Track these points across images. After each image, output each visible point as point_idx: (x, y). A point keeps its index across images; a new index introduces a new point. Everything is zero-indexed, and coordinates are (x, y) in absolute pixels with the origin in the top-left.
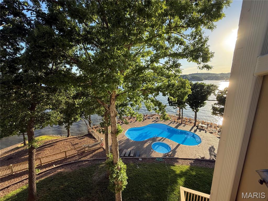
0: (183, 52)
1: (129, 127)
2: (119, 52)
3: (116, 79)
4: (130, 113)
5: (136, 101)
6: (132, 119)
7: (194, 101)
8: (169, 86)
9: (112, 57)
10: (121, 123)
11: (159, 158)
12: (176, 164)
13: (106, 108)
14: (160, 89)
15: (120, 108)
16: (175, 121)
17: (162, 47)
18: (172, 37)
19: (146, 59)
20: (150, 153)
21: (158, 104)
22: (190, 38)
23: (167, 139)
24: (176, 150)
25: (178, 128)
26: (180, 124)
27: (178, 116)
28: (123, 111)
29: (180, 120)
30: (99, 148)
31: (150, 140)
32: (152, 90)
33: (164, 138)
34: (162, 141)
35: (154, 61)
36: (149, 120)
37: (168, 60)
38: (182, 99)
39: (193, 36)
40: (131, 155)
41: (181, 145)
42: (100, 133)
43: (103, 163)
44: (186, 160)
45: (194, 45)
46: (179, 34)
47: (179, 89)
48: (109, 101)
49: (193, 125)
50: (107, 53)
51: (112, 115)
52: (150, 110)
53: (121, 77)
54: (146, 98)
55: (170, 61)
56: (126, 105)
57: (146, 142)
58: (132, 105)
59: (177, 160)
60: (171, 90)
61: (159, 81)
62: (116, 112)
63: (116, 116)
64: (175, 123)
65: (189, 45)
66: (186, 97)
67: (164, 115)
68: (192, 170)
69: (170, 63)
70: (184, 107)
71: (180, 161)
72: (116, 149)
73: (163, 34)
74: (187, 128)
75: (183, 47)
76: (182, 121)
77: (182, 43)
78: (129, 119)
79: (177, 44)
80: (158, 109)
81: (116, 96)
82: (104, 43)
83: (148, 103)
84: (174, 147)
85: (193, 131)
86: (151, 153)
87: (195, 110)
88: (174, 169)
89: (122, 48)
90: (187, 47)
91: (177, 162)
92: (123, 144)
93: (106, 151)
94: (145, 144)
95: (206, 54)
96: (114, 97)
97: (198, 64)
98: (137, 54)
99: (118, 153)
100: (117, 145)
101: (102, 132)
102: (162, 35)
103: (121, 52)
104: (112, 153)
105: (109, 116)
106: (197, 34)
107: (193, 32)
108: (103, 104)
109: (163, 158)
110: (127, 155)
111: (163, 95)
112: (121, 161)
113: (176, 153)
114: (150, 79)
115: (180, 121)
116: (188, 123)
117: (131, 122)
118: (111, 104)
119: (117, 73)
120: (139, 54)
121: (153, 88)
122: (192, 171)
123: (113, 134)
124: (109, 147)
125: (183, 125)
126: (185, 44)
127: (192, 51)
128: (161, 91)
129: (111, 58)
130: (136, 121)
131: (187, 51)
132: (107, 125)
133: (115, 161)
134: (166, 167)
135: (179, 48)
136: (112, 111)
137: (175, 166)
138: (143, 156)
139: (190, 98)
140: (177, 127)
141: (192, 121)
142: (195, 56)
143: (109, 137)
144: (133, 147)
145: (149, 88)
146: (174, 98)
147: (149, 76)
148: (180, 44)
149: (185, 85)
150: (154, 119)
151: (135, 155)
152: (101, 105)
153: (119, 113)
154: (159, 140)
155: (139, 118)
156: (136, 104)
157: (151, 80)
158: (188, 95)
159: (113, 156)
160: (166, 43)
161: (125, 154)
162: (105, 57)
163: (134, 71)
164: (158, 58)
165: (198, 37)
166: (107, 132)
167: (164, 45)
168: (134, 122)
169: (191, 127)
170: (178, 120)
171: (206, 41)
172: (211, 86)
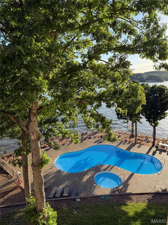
0: (134, 45)
1: (60, 153)
2: (39, 45)
3: (36, 85)
4: (62, 133)
5: (70, 115)
6: (64, 140)
7: (152, 112)
8: (115, 92)
9: (29, 53)
10: (48, 148)
11: (105, 196)
12: (128, 203)
13: (23, 128)
14: (103, 97)
15: (46, 126)
16: (126, 141)
17: (104, 36)
18: (118, 23)
19: (83, 52)
20: (92, 189)
21: (101, 119)
22: (142, 26)
23: (115, 167)
24: (129, 182)
25: (131, 151)
26: (133, 145)
27: (130, 133)
28: (51, 130)
29: (133, 138)
30: (15, 188)
31: (92, 170)
32: (91, 99)
33: (112, 166)
34: (109, 171)
35: (94, 57)
36: (90, 140)
37: (113, 56)
38: (134, 111)
39: (146, 23)
40: (64, 195)
41: (135, 174)
42: (15, 166)
43: (22, 210)
44: (142, 196)
45: (147, 35)
46: (127, 19)
47: (129, 97)
48: (28, 117)
49: (151, 144)
50: (20, 47)
51: (32, 138)
52: (90, 126)
53: (44, 82)
54: (83, 111)
55: (115, 58)
56: (55, 121)
57: (86, 173)
58: (63, 121)
59: (131, 196)
60: (118, 99)
61: (102, 85)
62: (39, 134)
63: (39, 138)
64: (127, 143)
65: (141, 34)
66: (140, 108)
67: (110, 135)
68: (151, 208)
69: (116, 61)
70: (139, 121)
71: (134, 197)
72: (40, 189)
73: (105, 18)
74: (143, 150)
75: (133, 37)
76: (136, 140)
77: (131, 32)
78: (61, 140)
79: (125, 32)
80: (100, 126)
81: (38, 110)
82: (16, 28)
83: (87, 116)
84: (126, 178)
85: (151, 154)
86: (94, 190)
87: (153, 124)
88: (126, 210)
89: (44, 38)
90: (139, 38)
91: (130, 199)
92: (51, 179)
93: (26, 191)
94: (85, 177)
95: (164, 49)
96: (34, 111)
97: (154, 62)
98: (69, 44)
99: (44, 194)
100: (41, 183)
101: (17, 165)
102: (104, 20)
103: (43, 44)
104: (34, 196)
105: (28, 139)
106: (151, 20)
107: (146, 17)
108: (18, 122)
109: (110, 195)
110: (58, 195)
111: (107, 106)
112: (48, 205)
113: (129, 187)
114: (88, 82)
115: (133, 140)
116: (144, 142)
117: (64, 144)
118: (30, 120)
119: (38, 76)
120: (73, 45)
121: (93, 96)
122: (151, 210)
123: (35, 167)
124: (30, 186)
125: (137, 145)
126: (136, 33)
127: (145, 44)
128: (104, 101)
129: (27, 54)
130: (71, 142)
131: (139, 43)
132: (25, 153)
133: (39, 207)
134: (116, 207)
135: (128, 39)
136: (33, 133)
137: (128, 205)
138: (82, 195)
139: (147, 108)
140: (129, 149)
141: (150, 139)
142: (149, 51)
143: (29, 171)
144: (67, 182)
145: (87, 96)
146: (122, 110)
147: (87, 78)
148: (129, 34)
149: (137, 91)
150: (97, 139)
151: (70, 194)
152: (15, 123)
153: (44, 134)
154: (105, 170)
155: (75, 139)
156: (70, 118)
157: (91, 84)
158: (141, 105)
159: (36, 200)
160: (111, 30)
161: (55, 194)
162: (17, 54)
163: (64, 71)
164: (99, 53)
165: (153, 24)
166: (27, 163)
167: (107, 34)
168: (68, 145)
169: (148, 148)
170: (130, 138)
171: (163, 30)
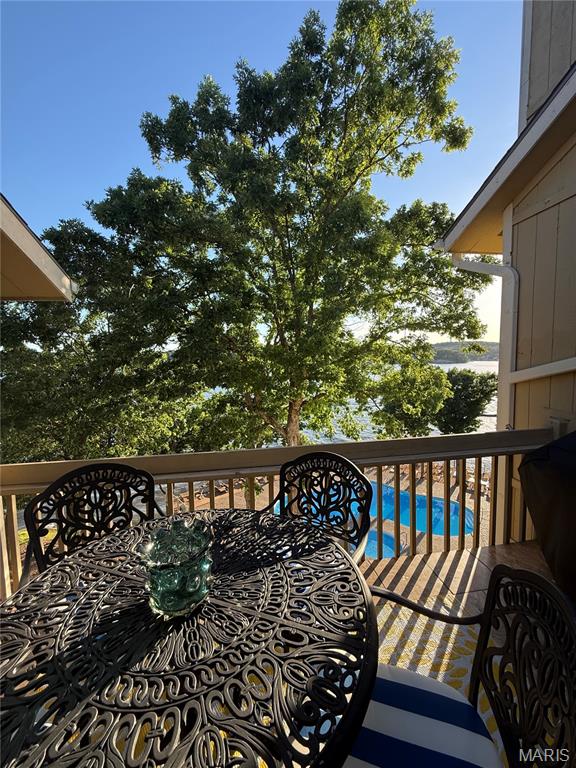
66: (441, 405)
95: (474, 328)
126: (434, 306)
136: (294, 437)
146: (414, 407)
171: (471, 301)
172: (490, 378)
